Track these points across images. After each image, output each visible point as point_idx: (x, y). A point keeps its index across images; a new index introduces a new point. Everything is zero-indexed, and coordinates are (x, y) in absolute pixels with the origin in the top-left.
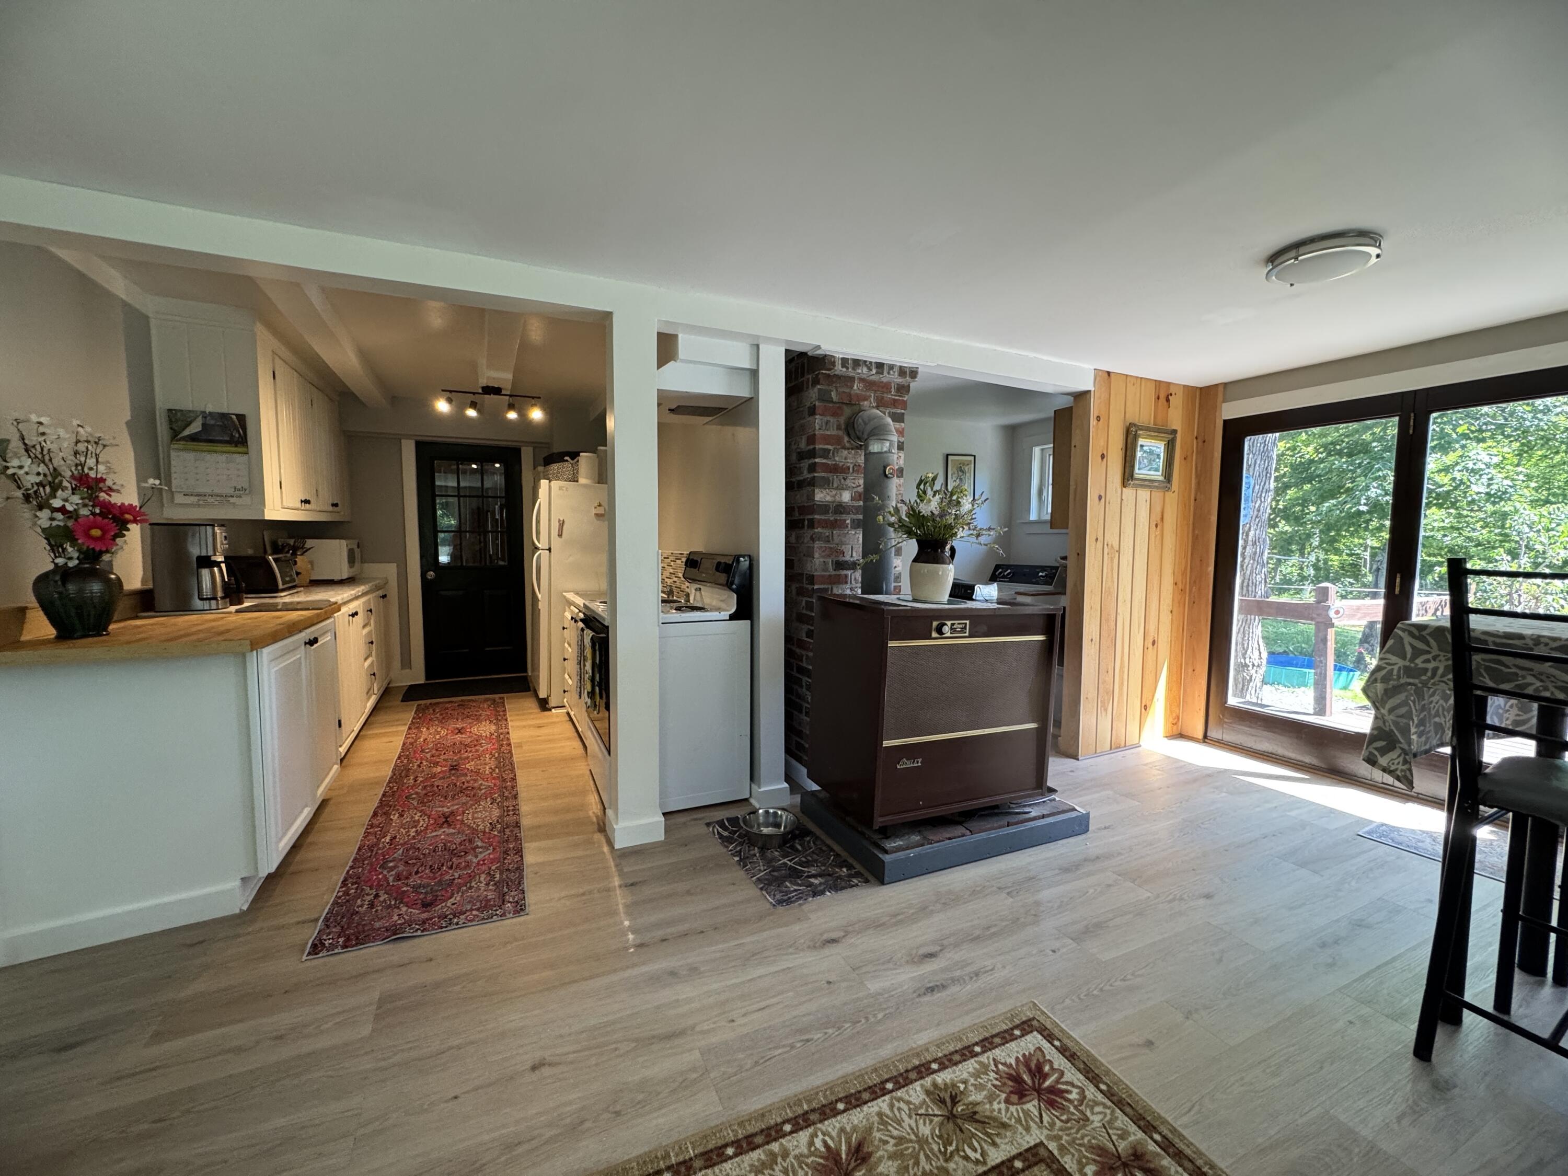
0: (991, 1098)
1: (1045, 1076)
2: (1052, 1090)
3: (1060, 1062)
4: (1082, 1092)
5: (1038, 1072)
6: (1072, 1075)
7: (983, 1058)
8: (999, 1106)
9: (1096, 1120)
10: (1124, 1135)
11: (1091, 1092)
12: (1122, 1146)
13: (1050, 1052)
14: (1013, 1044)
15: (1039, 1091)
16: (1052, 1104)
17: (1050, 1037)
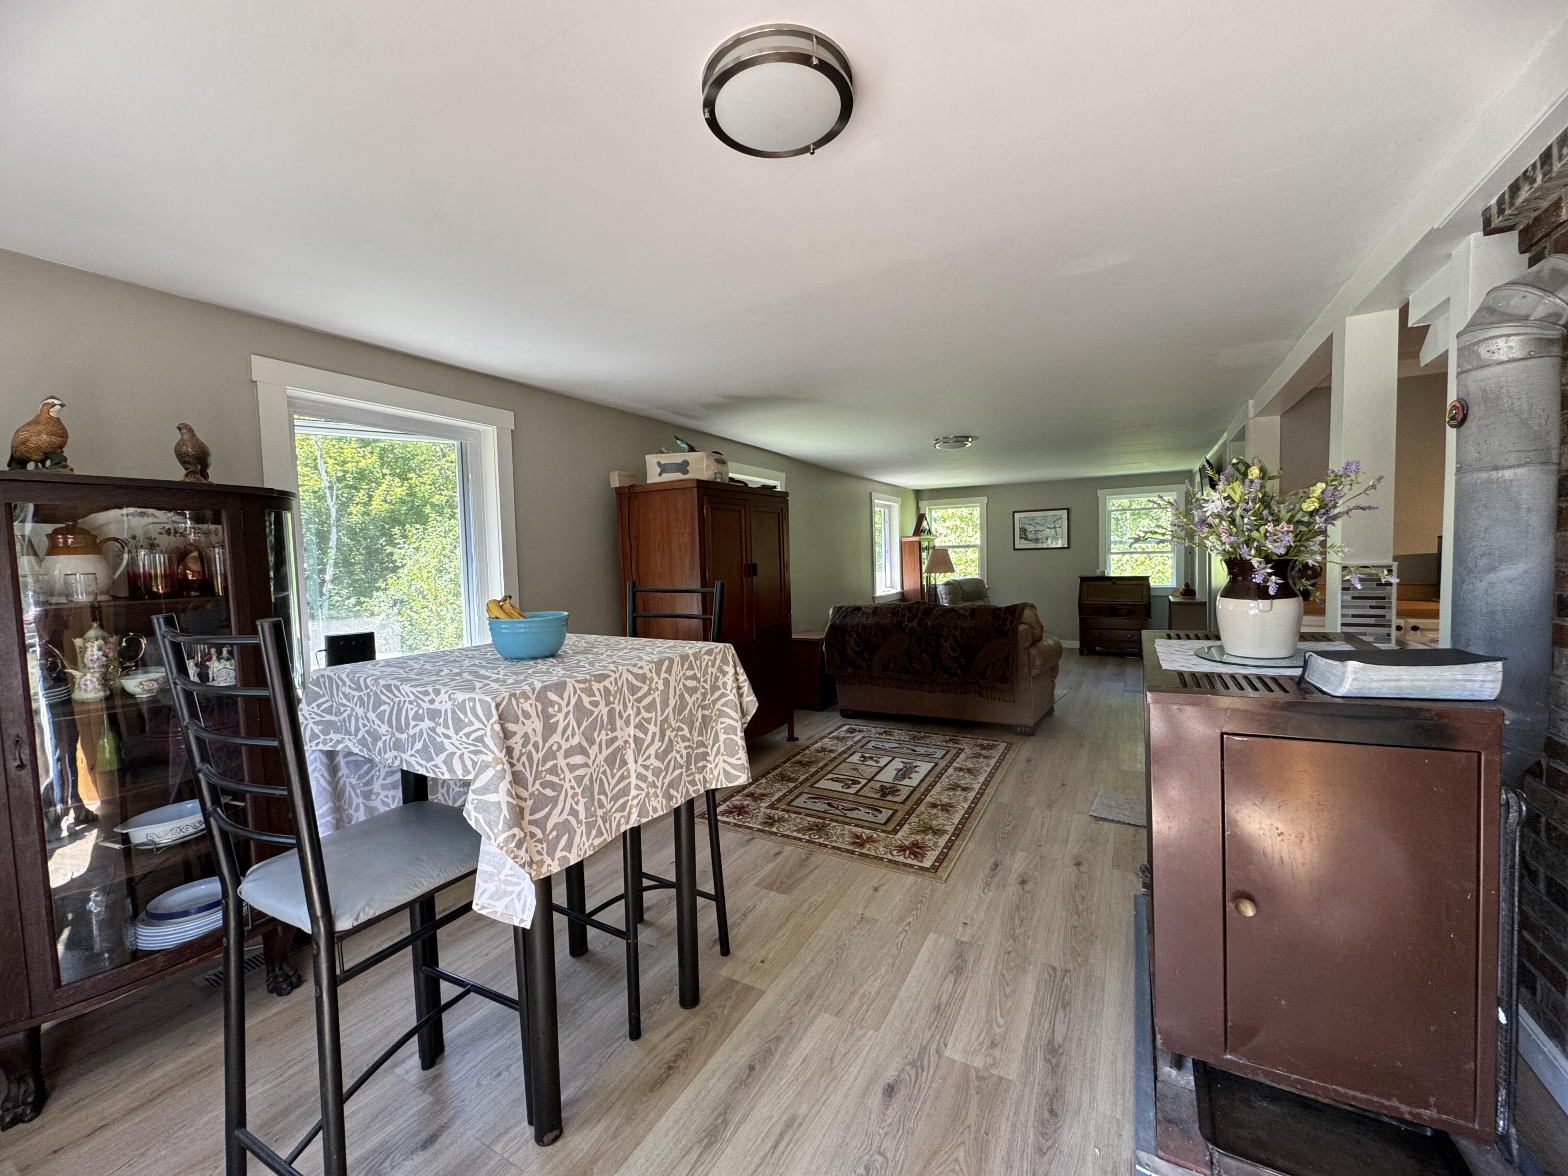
0: (923, 839)
1: (910, 854)
2: (904, 851)
3: (909, 861)
4: (892, 855)
5: (915, 855)
6: (901, 859)
7: (940, 849)
8: (919, 838)
9: (881, 849)
10: (869, 849)
11: (890, 857)
12: (868, 846)
13: (915, 862)
14: (934, 858)
15: (908, 848)
16: (900, 846)
17: (921, 868)
